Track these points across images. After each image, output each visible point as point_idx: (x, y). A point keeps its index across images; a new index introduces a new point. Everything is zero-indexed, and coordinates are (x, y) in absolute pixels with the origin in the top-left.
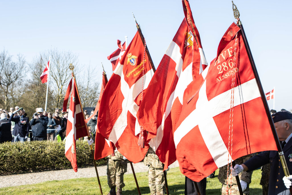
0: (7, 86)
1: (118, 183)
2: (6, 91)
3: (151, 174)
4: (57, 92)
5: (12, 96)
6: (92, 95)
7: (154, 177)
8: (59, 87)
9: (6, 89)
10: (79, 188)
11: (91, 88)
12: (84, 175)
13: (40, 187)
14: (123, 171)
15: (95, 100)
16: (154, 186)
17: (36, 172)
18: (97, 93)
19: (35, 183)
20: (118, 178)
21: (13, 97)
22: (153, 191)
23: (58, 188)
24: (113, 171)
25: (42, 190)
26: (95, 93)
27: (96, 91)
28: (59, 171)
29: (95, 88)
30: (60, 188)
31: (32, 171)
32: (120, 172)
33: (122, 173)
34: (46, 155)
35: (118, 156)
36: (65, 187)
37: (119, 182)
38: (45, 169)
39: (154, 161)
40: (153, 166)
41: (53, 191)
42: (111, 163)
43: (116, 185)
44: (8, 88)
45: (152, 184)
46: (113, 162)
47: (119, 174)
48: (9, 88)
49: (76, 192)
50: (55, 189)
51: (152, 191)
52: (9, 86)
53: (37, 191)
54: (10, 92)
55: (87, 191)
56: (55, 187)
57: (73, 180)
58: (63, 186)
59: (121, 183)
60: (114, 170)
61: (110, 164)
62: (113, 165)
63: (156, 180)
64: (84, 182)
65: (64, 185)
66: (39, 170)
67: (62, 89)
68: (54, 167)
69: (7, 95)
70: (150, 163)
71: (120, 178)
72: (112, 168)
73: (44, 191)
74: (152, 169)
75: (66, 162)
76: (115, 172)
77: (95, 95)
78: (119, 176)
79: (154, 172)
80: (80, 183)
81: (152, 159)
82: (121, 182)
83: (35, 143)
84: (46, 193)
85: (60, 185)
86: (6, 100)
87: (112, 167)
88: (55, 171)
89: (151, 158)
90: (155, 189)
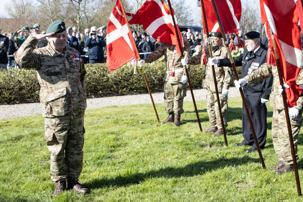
0: (78, 3)
1: (175, 108)
2: (78, 8)
3: (210, 98)
4: (136, 8)
5: (85, 14)
6: (178, 11)
7: (213, 102)
8: (138, 2)
9: (78, 6)
10: (138, 113)
11: (176, 2)
12: (149, 101)
13: (96, 113)
14: (182, 95)
15: (180, 16)
16: (214, 112)
17: (97, 97)
18: (183, 8)
19: (93, 108)
20: (176, 103)
21: (86, 16)
22: (212, 117)
23: (115, 113)
24: (171, 96)
25: (98, 115)
26: (181, 8)
27: (182, 5)
28: (122, 97)
29: (181, 2)
30: (117, 113)
31: (93, 97)
32: (177, 96)
33: (180, 97)
34: (108, 79)
35: (176, 80)
36: (123, 112)
37: (177, 107)
38: (108, 95)
39: (211, 84)
40: (211, 89)
41: (109, 117)
42: (169, 87)
43: (174, 110)
44: (79, 5)
45: (211, 109)
46: (171, 85)
47: (177, 98)
48: (81, 5)
49: (132, 117)
50: (112, 115)
51: (210, 117)
52: (81, 3)
53: (92, 116)
54: (82, 9)
55: (145, 117)
56: (112, 113)
57: (133, 106)
58: (121, 112)
59: (180, 109)
60: (172, 94)
61: (167, 88)
62: (170, 89)
63: (215, 105)
64: (145, 108)
65: (123, 110)
66: (101, 96)
67: (141, 4)
68: (118, 92)
69: (78, 13)
70: (208, 86)
71: (178, 102)
72: (169, 92)
73: (100, 116)
74: (210, 93)
75: (131, 87)
76: (173, 96)
77: (181, 11)
78: (177, 101)
79: (213, 97)
80: (140, 109)
81: (210, 82)
82: (179, 107)
83: (96, 65)
84: (101, 118)
85: (118, 110)
86: (78, 19)
87: (170, 90)
88: (118, 97)
89: (209, 80)
90: (214, 115)
